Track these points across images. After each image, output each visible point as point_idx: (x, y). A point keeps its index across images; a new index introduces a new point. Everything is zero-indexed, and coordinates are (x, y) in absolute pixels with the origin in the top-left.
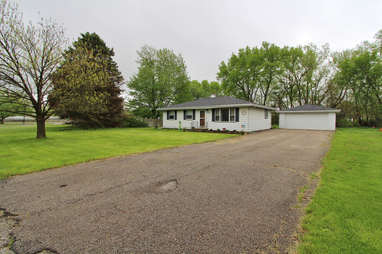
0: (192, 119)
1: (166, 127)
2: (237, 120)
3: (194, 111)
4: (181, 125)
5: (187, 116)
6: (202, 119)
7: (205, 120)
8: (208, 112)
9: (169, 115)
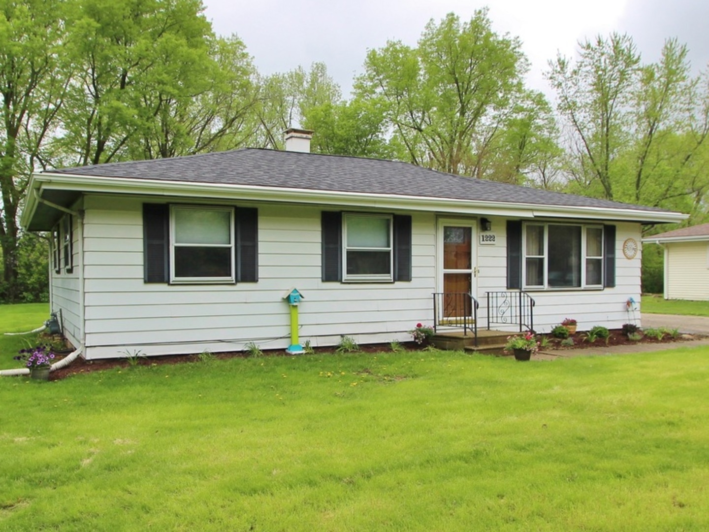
0: (391, 276)
2: (610, 280)
3: (402, 223)
4: (302, 319)
5: (349, 253)
6: (457, 275)
7: (474, 280)
8: (488, 233)
9: (166, 238)
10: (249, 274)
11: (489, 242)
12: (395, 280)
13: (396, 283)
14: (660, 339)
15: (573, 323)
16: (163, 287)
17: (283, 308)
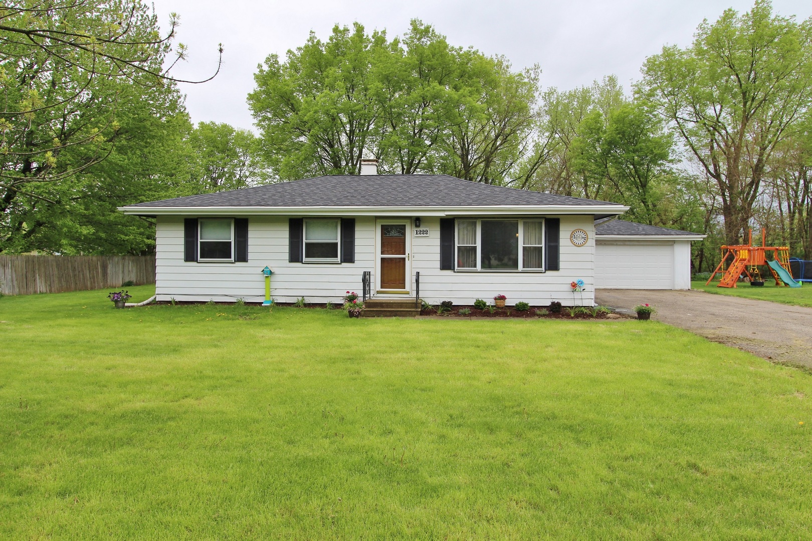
0: (339, 259)
1: (178, 298)
2: (553, 265)
3: (348, 225)
4: (274, 285)
5: (307, 244)
6: (391, 259)
7: (407, 263)
8: (421, 229)
9: (195, 237)
10: (242, 256)
11: (422, 235)
12: (341, 262)
13: (343, 264)
14: (594, 315)
15: (503, 298)
16: (194, 264)
17: (262, 277)
